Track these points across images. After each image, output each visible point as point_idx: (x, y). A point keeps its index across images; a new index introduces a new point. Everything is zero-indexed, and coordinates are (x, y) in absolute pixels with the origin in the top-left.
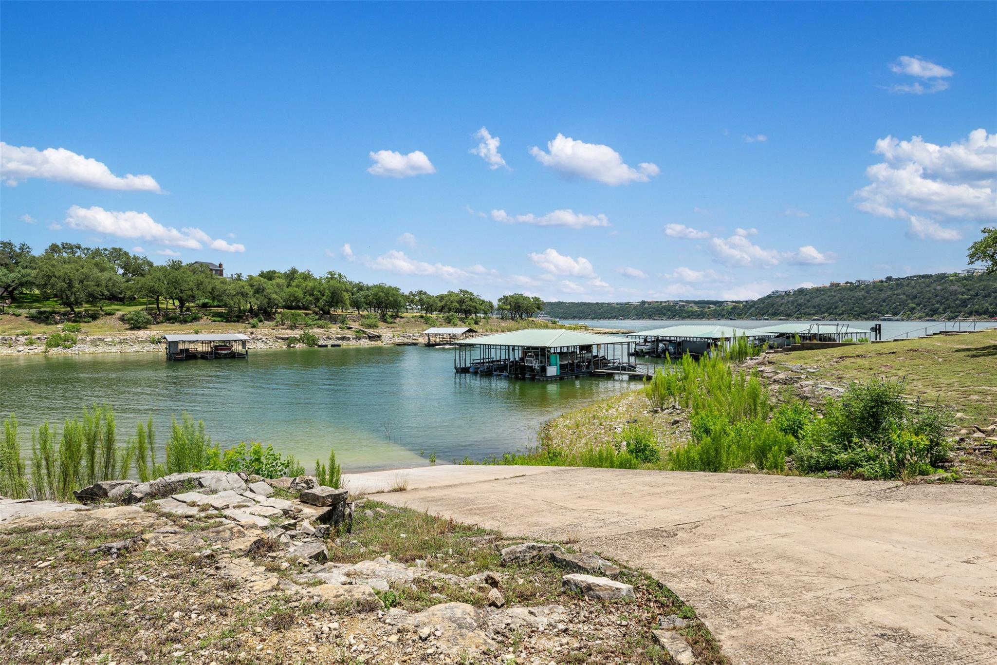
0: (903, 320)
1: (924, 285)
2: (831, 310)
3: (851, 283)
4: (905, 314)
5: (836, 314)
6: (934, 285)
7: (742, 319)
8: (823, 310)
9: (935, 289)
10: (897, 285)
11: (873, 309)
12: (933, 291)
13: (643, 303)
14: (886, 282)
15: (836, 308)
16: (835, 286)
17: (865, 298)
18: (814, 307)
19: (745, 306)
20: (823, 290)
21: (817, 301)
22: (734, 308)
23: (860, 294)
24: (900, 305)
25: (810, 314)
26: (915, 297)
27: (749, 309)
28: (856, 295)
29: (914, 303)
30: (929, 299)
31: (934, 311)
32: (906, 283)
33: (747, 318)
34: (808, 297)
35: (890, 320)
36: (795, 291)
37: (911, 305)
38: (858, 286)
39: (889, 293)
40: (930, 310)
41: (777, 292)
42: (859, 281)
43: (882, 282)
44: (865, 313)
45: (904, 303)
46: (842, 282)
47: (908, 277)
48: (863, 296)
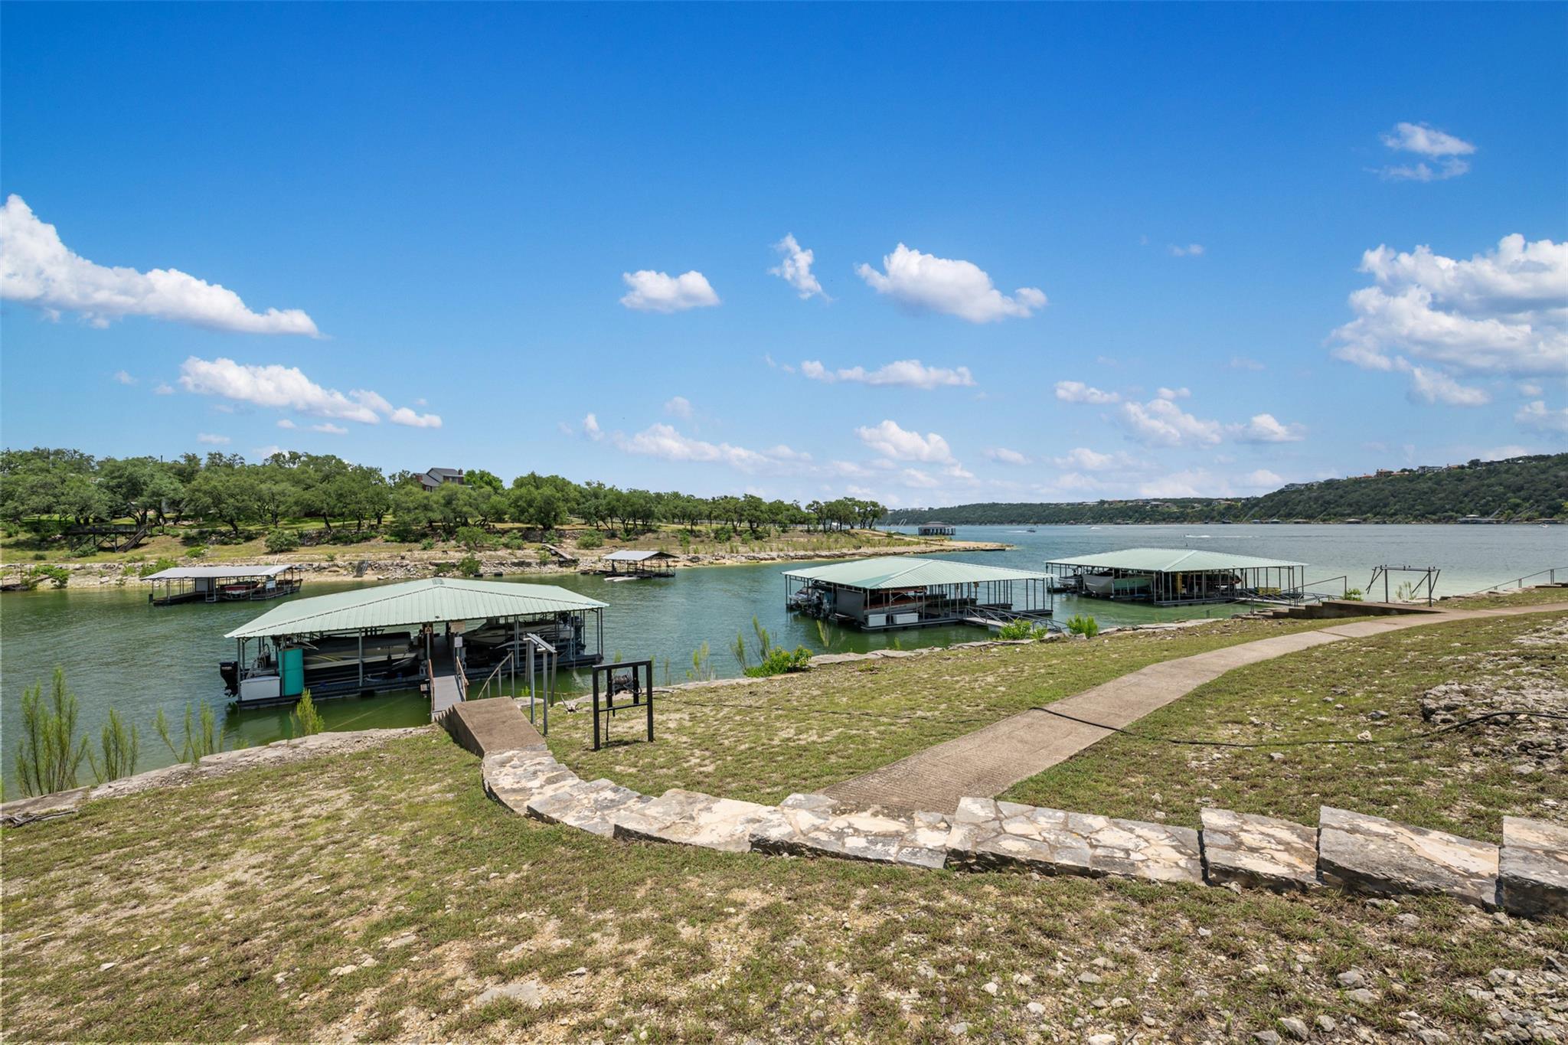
0: (1498, 522)
1: (1535, 470)
2: (1378, 509)
3: (1410, 471)
4: (1502, 513)
5: (1385, 514)
6: (1553, 471)
7: (1240, 522)
8: (1364, 509)
9: (1556, 476)
10: (1489, 471)
11: (1447, 507)
12: (1553, 479)
13: (1102, 502)
14: (1469, 467)
15: (1385, 506)
16: (1384, 476)
17: (1433, 491)
18: (1350, 505)
19: (1244, 505)
20: (1364, 482)
21: (1355, 496)
22: (1229, 507)
23: (1424, 486)
24: (1494, 501)
25: (1343, 515)
26: (1520, 489)
27: (1251, 509)
28: (1418, 487)
29: (1519, 497)
30: (1547, 491)
31: (1554, 509)
32: (1505, 468)
33: (1248, 521)
34: (1340, 492)
35: (1477, 522)
36: (1320, 484)
37: (1512, 500)
38: (1421, 475)
39: (1474, 483)
40: (1548, 508)
41: (1293, 485)
42: (1423, 468)
43: (1462, 467)
44: (1434, 513)
45: (1500, 499)
46: (1396, 469)
47: (1507, 460)
48: (1430, 488)
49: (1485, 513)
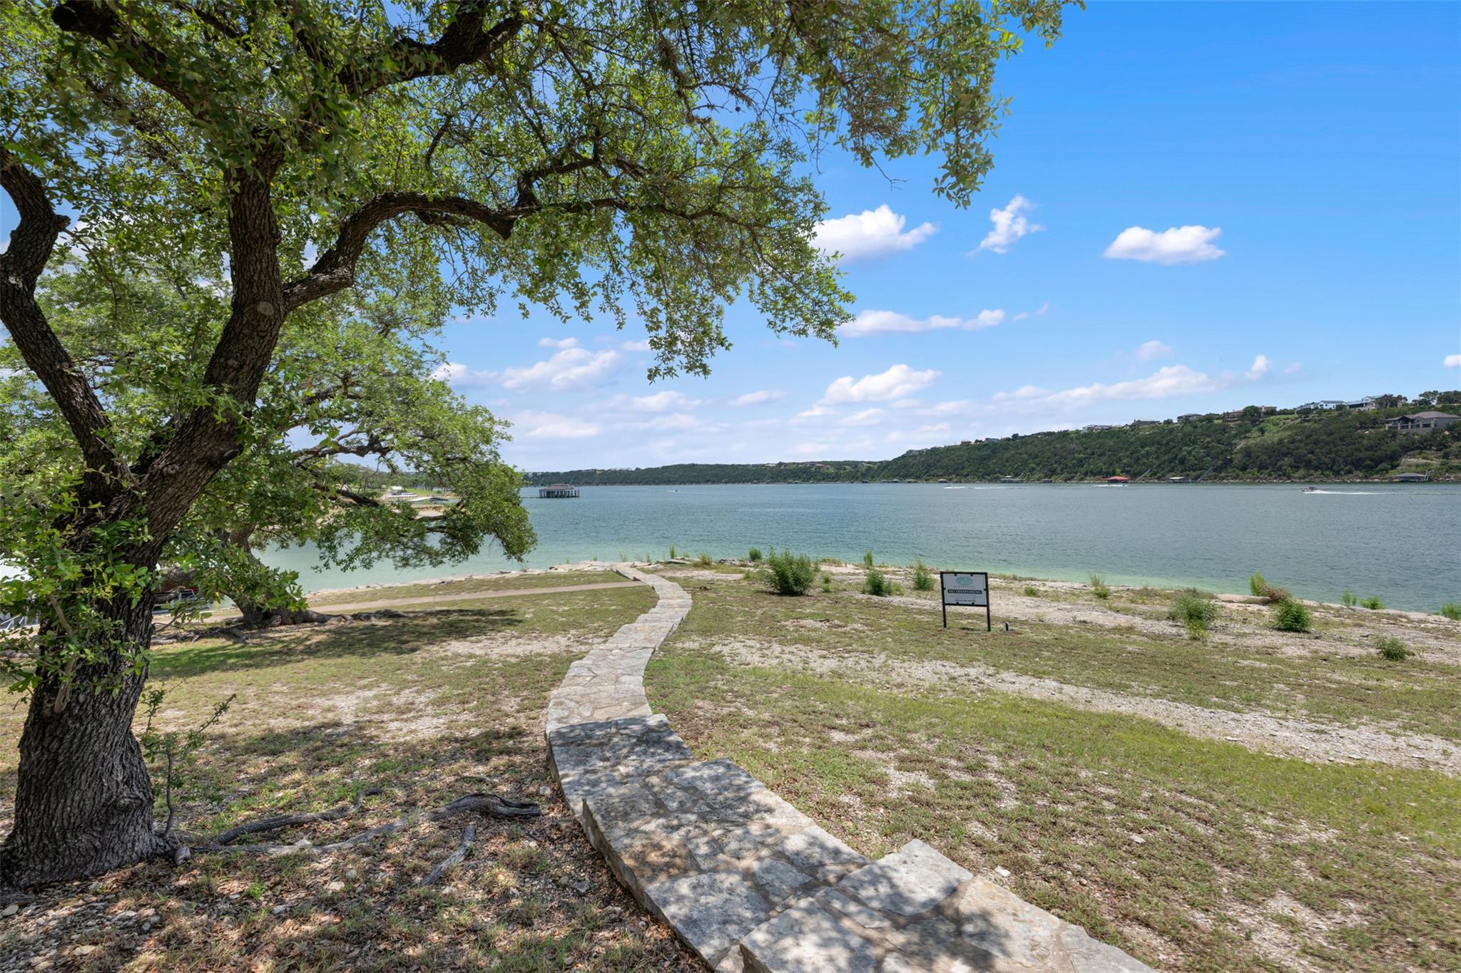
1: (1046, 443)
2: (958, 471)
3: (980, 441)
4: (1025, 475)
5: (962, 475)
6: (1055, 443)
7: (875, 481)
8: (950, 471)
9: (1056, 448)
10: (1022, 443)
11: (997, 470)
13: (780, 464)
14: (1012, 440)
15: (963, 469)
17: (991, 457)
20: (953, 450)
22: (869, 468)
23: (986, 453)
24: (1021, 466)
26: (1036, 457)
27: (883, 471)
28: (983, 454)
29: (1035, 463)
30: (1049, 458)
31: (1052, 472)
32: (1030, 441)
35: (1010, 482)
37: (1031, 465)
38: (986, 444)
39: (1013, 452)
40: (1049, 471)
42: (987, 439)
43: (1008, 439)
44: (989, 475)
45: (1025, 464)
46: (972, 440)
47: (1032, 435)
49: (1016, 475)
